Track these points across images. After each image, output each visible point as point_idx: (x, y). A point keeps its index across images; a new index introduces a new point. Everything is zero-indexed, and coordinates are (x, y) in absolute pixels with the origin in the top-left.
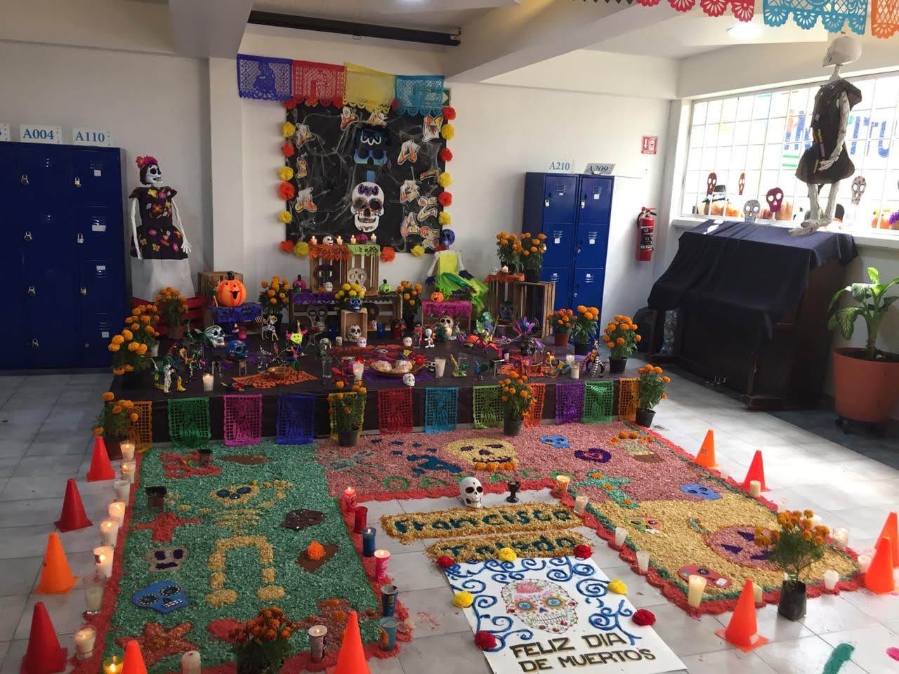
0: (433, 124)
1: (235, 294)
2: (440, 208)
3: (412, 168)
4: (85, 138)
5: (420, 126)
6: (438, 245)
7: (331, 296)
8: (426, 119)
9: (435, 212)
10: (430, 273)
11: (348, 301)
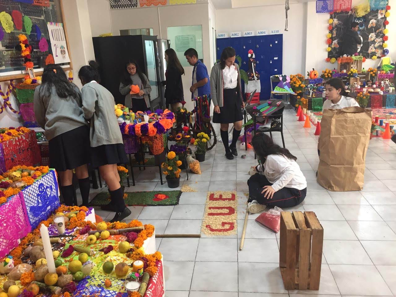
0: (382, 12)
1: (315, 75)
2: (383, 42)
3: (373, 29)
4: (273, 32)
5: (377, 14)
6: (382, 55)
7: (346, 74)
8: (379, 11)
9: (381, 43)
10: (379, 65)
11: (353, 75)
